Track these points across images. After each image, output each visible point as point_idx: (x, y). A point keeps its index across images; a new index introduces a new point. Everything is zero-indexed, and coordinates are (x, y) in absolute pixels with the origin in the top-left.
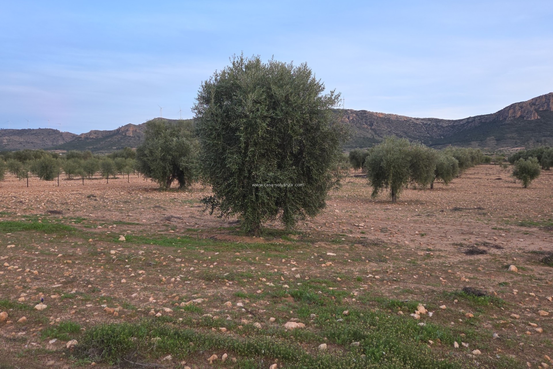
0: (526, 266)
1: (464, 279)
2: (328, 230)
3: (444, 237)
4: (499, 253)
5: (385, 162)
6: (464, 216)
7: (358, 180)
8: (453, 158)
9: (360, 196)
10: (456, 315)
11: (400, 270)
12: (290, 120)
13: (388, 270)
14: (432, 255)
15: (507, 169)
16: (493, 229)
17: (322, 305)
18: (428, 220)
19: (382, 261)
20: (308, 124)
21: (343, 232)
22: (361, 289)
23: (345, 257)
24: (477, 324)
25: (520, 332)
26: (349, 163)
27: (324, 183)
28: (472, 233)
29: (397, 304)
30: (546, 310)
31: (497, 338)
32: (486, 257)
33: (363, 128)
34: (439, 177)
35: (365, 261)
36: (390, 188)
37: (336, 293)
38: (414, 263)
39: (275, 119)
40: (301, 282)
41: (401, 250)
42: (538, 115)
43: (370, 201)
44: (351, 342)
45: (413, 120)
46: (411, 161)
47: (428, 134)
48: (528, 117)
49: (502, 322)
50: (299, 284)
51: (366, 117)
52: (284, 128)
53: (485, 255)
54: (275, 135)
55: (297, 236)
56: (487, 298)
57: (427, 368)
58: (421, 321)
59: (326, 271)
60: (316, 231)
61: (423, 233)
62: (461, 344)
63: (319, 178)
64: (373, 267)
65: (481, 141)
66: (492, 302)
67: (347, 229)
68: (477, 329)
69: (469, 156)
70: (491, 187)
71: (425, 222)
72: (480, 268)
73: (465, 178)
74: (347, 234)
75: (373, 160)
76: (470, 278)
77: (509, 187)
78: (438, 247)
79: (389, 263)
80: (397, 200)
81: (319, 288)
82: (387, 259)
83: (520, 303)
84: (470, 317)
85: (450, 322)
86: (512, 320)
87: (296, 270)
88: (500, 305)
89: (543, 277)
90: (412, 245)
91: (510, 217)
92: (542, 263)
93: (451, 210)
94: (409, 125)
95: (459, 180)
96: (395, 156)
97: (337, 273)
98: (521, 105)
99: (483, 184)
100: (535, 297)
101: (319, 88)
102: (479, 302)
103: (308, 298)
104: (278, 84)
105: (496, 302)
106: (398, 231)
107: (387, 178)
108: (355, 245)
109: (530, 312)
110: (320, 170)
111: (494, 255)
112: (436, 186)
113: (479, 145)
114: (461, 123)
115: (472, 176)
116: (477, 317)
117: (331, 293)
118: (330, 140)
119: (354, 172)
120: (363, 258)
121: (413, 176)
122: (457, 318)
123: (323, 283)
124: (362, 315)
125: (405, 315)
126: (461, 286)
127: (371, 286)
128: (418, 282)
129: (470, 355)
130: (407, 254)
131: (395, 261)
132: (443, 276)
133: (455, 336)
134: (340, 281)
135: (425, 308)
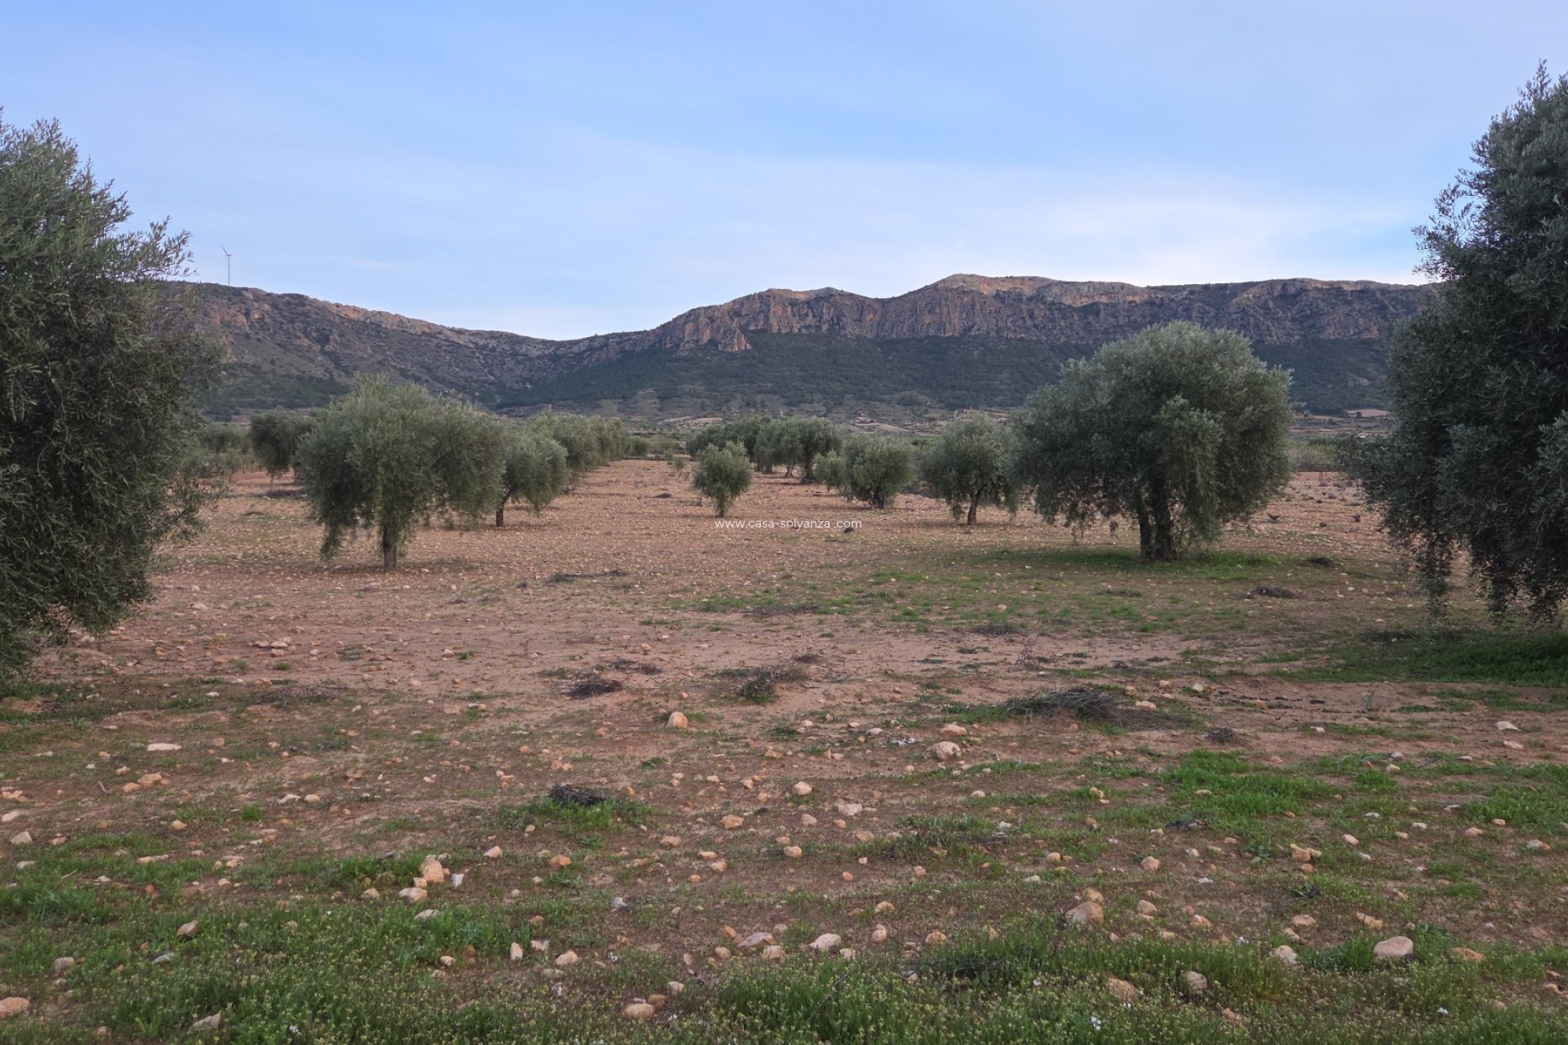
0: (708, 710)
1: (559, 765)
2: (159, 671)
3: (521, 656)
4: (651, 685)
5: (359, 451)
6: (579, 595)
7: (279, 507)
8: (553, 442)
9: (283, 553)
10: (526, 867)
11: (387, 767)
13: (348, 773)
14: (483, 711)
15: (684, 470)
16: (644, 623)
17: (103, 922)
18: (482, 614)
19: (332, 748)
21: (214, 672)
22: (255, 842)
23: (211, 751)
24: (578, 880)
25: (677, 880)
26: (251, 454)
27: (138, 519)
28: (591, 640)
29: (362, 869)
30: (739, 813)
31: (622, 909)
32: (620, 700)
33: (298, 349)
34: (519, 493)
35: (278, 753)
36: (377, 528)
37: (162, 873)
38: (431, 739)
40: (32, 857)
41: (397, 706)
42: (749, 340)
43: (317, 570)
44: (189, 1022)
45: (448, 333)
46: (436, 450)
47: (492, 374)
48: (726, 345)
49: (637, 862)
50: (22, 865)
51: (306, 314)
53: (617, 694)
55: (38, 700)
56: (608, 807)
57: (420, 1039)
58: (426, 905)
59: (138, 804)
60: (117, 676)
61: (465, 651)
62: (529, 945)
63: (120, 505)
64: (302, 769)
65: (625, 398)
66: (619, 815)
67: (231, 661)
68: (578, 894)
69: (593, 439)
70: (645, 518)
71: (476, 620)
72: (601, 731)
73: (586, 496)
74: (226, 677)
75: (321, 445)
76: (574, 761)
77: (686, 516)
78: (502, 686)
79: (355, 751)
80: (400, 561)
81: (101, 867)
82: (351, 737)
83: (686, 805)
84: (562, 867)
85: (510, 891)
86: (662, 852)
87: (22, 818)
88: (637, 820)
89: (741, 731)
90: (432, 690)
91: (685, 590)
92: (741, 699)
93: (547, 583)
94: (438, 346)
95: (572, 499)
96: (390, 436)
97: (178, 806)
98: (708, 314)
99: (628, 511)
100: (718, 786)
101: (110, 211)
102: (587, 820)
103: (52, 908)
105: (628, 812)
106: (395, 650)
107: (367, 498)
108: (250, 708)
109: (705, 824)
110: (120, 476)
111: (639, 691)
112: (509, 516)
113: (619, 410)
114: (576, 349)
115: (604, 490)
116: (580, 863)
117: (145, 874)
118: (155, 381)
119: (268, 480)
120: (274, 745)
121: (444, 491)
122: (527, 875)
123: (116, 846)
124: (243, 925)
125: (384, 896)
126: (550, 785)
127: (286, 830)
128: (435, 793)
129: (548, 971)
130: (413, 718)
131: (376, 742)
132: (506, 766)
133: (516, 926)
134: (182, 830)
135: (444, 864)
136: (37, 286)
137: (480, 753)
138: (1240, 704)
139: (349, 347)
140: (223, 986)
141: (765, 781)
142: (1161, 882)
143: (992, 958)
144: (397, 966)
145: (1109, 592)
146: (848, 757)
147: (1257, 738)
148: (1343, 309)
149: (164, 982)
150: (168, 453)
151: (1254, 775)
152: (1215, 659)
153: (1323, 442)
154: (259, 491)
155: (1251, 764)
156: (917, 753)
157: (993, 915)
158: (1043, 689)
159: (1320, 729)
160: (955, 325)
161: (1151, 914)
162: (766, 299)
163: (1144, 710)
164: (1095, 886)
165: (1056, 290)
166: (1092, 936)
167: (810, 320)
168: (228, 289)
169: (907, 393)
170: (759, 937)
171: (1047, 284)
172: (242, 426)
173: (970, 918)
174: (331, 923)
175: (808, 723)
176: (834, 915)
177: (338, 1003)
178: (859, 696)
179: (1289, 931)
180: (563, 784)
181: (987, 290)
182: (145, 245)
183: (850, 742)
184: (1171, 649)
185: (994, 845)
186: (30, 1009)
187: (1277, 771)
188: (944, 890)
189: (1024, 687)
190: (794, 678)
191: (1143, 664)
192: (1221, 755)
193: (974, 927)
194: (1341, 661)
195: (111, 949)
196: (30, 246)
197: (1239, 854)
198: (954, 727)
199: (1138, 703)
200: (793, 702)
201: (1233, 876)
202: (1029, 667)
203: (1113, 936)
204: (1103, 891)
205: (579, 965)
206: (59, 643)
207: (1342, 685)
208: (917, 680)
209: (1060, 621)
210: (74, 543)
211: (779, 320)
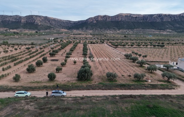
33: (47, 22)
42: (96, 21)
45: (63, 20)
47: (67, 25)
48: (93, 22)
51: (47, 19)
65: (82, 28)
94: (61, 22)
114: (77, 22)
139: (52, 22)
148: (166, 17)
160: (120, 19)
162: (98, 16)
165: (132, 15)
167: (103, 19)
168: (39, 16)
169: (114, 28)
181: (124, 15)
211: (100, 19)
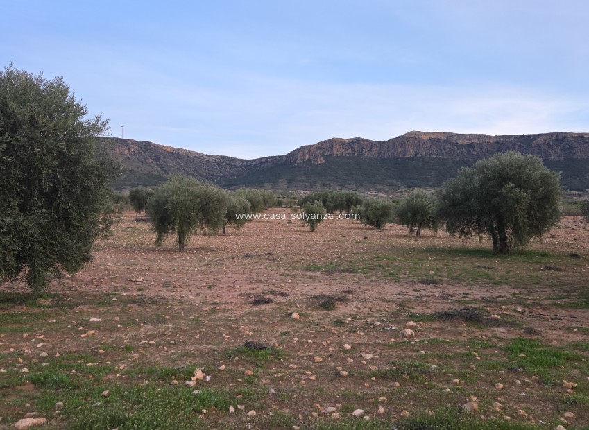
0: (308, 312)
1: (248, 333)
2: (94, 289)
3: (232, 287)
4: (283, 301)
5: (170, 204)
6: (255, 263)
7: (140, 225)
8: (245, 200)
9: (141, 244)
10: (235, 374)
11: (180, 331)
12: (38, 148)
13: (166, 333)
14: (218, 309)
15: (298, 212)
16: (281, 275)
17: (74, 389)
18: (217, 270)
19: (160, 322)
20: (64, 155)
21: (115, 290)
22: (130, 359)
23: (114, 322)
24: (256, 381)
25: (296, 383)
26: (129, 204)
27: (89, 230)
28: (260, 282)
29: (171, 372)
30: (321, 356)
31: (273, 394)
32: (272, 307)
33: (147, 163)
34: (231, 221)
35: (139, 323)
36: (176, 234)
37: (96, 370)
38: (197, 320)
39: (14, 146)
40: (48, 362)
41: (184, 306)
42: (324, 159)
43: (154, 250)
45: (205, 156)
46: (200, 204)
47: (221, 173)
48: (315, 161)
49: (280, 375)
50: (44, 365)
51: (151, 149)
52: (28, 158)
53: (270, 304)
54: (15, 168)
55: (50, 300)
56: (268, 351)
58: (196, 388)
59: (86, 342)
60: (79, 291)
61: (210, 284)
62: (237, 407)
63: (82, 225)
64: (148, 330)
65: (274, 182)
66: (272, 355)
67: (121, 286)
68: (256, 387)
69: (261, 199)
71: (215, 272)
72: (264, 319)
73: (258, 222)
74: (119, 293)
75: (156, 201)
76: (254, 331)
77: (298, 231)
78: (225, 300)
79: (168, 324)
80: (185, 248)
81: (73, 367)
82: (167, 318)
83: (299, 351)
84: (249, 375)
85: (229, 384)
86: (290, 371)
87: (44, 346)
88: (279, 357)
89: (321, 322)
90: (197, 300)
91: (298, 262)
92: (321, 308)
94: (201, 162)
95: (252, 224)
96: (182, 198)
97: (101, 344)
98: (308, 148)
100: (312, 344)
101: (80, 111)
102: (259, 356)
103: (55, 382)
104: (19, 100)
105: (276, 354)
106: (183, 284)
107: (173, 222)
108: (129, 305)
109: (307, 360)
110: (82, 214)
111: (279, 303)
112: (228, 230)
113: (271, 188)
114: (254, 163)
116: (256, 374)
117: (89, 370)
118: (95, 177)
119: (135, 215)
120: (137, 320)
121: (202, 220)
122: (235, 378)
123: (79, 358)
124: (126, 393)
125: (180, 384)
126: (244, 341)
127: (142, 355)
128: (199, 342)
129: (244, 418)
130: (191, 311)
131: (176, 321)
132: (227, 332)
133: (231, 399)
134: (103, 354)
135: (203, 372)
136: (54, 140)
137: (216, 327)
138: (539, 317)
139: (166, 162)
140: (119, 417)
141: (332, 343)
142: (503, 394)
143: (430, 424)
144: (185, 413)
145: (479, 267)
146: (366, 334)
147: (547, 333)
148: (584, 145)
149: (97, 414)
150: (99, 204)
151: (545, 349)
152: (527, 297)
153: (576, 203)
154: (132, 219)
155: (544, 344)
156: (395, 334)
157: (430, 405)
158: (450, 308)
159: (575, 330)
160: (411, 152)
161: (500, 408)
162: (332, 142)
163: (495, 319)
164: (474, 395)
165: (455, 137)
166: (474, 416)
167: (350, 150)
168: (122, 139)
169: (390, 181)
170: (330, 409)
171: (451, 135)
172: (126, 193)
173: (420, 406)
174: (159, 394)
175: (349, 319)
176: (361, 401)
177: (163, 427)
178: (370, 308)
179: (563, 419)
180: (250, 341)
181: (425, 138)
182: (93, 124)
183: (367, 328)
184: (507, 292)
185: (430, 375)
186: (47, 422)
187: (555, 347)
188: (408, 393)
189: (442, 307)
190: (343, 300)
191: (494, 299)
192: (530, 339)
193: (422, 410)
194: (585, 300)
195: (77, 400)
196: (51, 125)
197: (539, 383)
198: (411, 323)
199: (493, 316)
200: (343, 310)
201: (536, 393)
202: (443, 298)
203: (483, 417)
204: (478, 397)
205: (257, 416)
206: (58, 277)
207: (585, 310)
208: (395, 302)
209: (457, 279)
210: (65, 239)
211: (336, 151)
